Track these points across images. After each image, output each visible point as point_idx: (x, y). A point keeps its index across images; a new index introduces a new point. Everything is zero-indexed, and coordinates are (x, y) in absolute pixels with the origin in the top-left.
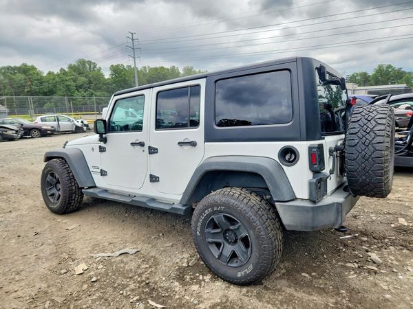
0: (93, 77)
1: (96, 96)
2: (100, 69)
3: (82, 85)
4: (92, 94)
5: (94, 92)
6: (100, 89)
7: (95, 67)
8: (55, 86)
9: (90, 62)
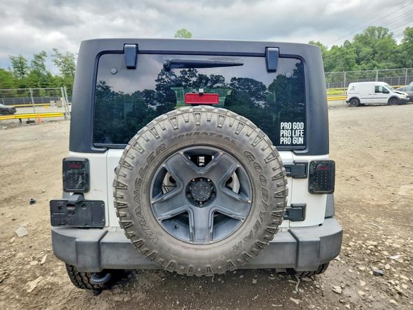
0: (379, 46)
1: (378, 67)
2: (392, 34)
3: (365, 56)
4: (374, 66)
5: (377, 63)
6: (386, 59)
7: (385, 33)
8: (335, 61)
9: (380, 29)
